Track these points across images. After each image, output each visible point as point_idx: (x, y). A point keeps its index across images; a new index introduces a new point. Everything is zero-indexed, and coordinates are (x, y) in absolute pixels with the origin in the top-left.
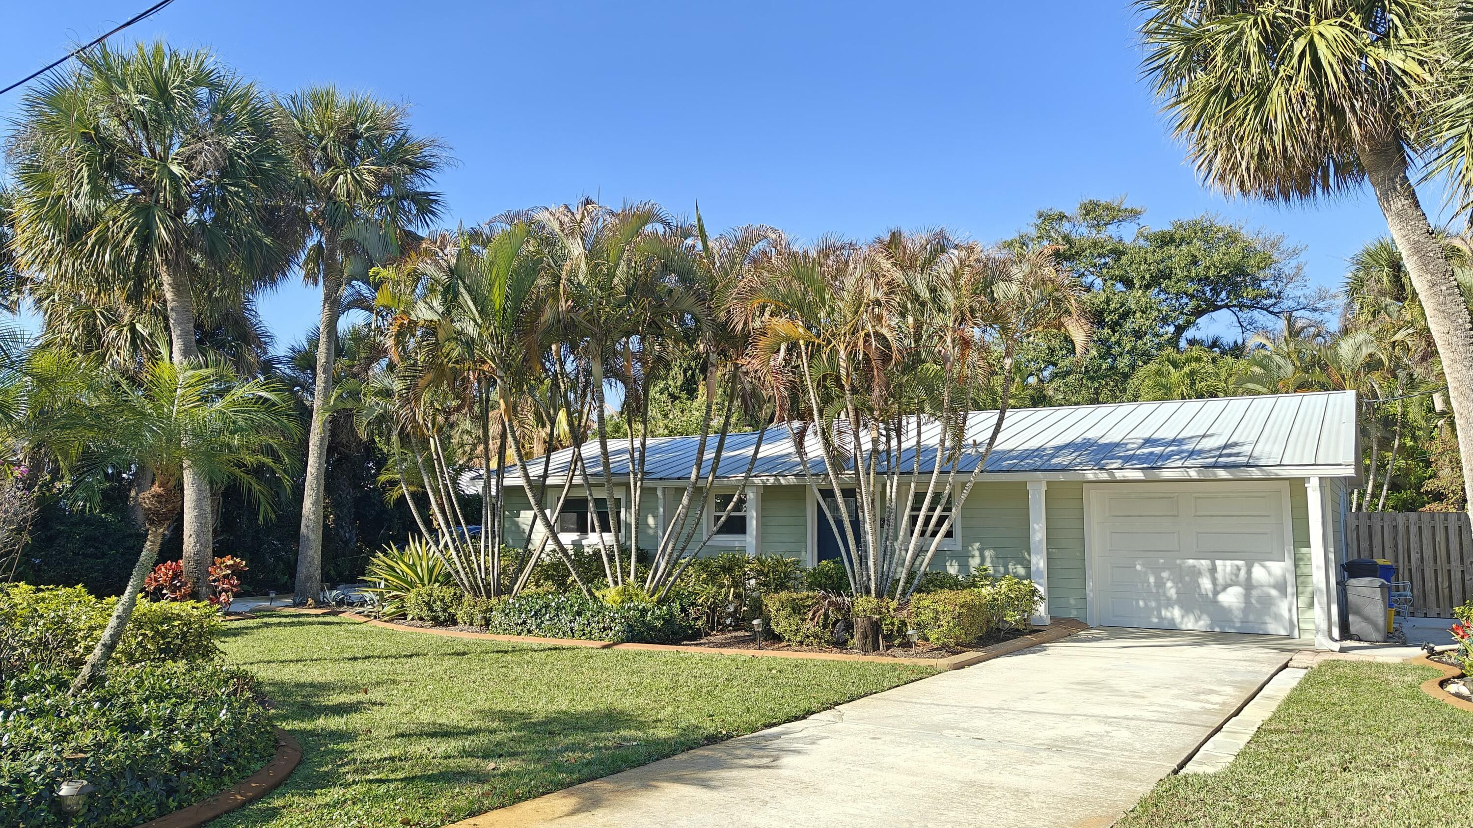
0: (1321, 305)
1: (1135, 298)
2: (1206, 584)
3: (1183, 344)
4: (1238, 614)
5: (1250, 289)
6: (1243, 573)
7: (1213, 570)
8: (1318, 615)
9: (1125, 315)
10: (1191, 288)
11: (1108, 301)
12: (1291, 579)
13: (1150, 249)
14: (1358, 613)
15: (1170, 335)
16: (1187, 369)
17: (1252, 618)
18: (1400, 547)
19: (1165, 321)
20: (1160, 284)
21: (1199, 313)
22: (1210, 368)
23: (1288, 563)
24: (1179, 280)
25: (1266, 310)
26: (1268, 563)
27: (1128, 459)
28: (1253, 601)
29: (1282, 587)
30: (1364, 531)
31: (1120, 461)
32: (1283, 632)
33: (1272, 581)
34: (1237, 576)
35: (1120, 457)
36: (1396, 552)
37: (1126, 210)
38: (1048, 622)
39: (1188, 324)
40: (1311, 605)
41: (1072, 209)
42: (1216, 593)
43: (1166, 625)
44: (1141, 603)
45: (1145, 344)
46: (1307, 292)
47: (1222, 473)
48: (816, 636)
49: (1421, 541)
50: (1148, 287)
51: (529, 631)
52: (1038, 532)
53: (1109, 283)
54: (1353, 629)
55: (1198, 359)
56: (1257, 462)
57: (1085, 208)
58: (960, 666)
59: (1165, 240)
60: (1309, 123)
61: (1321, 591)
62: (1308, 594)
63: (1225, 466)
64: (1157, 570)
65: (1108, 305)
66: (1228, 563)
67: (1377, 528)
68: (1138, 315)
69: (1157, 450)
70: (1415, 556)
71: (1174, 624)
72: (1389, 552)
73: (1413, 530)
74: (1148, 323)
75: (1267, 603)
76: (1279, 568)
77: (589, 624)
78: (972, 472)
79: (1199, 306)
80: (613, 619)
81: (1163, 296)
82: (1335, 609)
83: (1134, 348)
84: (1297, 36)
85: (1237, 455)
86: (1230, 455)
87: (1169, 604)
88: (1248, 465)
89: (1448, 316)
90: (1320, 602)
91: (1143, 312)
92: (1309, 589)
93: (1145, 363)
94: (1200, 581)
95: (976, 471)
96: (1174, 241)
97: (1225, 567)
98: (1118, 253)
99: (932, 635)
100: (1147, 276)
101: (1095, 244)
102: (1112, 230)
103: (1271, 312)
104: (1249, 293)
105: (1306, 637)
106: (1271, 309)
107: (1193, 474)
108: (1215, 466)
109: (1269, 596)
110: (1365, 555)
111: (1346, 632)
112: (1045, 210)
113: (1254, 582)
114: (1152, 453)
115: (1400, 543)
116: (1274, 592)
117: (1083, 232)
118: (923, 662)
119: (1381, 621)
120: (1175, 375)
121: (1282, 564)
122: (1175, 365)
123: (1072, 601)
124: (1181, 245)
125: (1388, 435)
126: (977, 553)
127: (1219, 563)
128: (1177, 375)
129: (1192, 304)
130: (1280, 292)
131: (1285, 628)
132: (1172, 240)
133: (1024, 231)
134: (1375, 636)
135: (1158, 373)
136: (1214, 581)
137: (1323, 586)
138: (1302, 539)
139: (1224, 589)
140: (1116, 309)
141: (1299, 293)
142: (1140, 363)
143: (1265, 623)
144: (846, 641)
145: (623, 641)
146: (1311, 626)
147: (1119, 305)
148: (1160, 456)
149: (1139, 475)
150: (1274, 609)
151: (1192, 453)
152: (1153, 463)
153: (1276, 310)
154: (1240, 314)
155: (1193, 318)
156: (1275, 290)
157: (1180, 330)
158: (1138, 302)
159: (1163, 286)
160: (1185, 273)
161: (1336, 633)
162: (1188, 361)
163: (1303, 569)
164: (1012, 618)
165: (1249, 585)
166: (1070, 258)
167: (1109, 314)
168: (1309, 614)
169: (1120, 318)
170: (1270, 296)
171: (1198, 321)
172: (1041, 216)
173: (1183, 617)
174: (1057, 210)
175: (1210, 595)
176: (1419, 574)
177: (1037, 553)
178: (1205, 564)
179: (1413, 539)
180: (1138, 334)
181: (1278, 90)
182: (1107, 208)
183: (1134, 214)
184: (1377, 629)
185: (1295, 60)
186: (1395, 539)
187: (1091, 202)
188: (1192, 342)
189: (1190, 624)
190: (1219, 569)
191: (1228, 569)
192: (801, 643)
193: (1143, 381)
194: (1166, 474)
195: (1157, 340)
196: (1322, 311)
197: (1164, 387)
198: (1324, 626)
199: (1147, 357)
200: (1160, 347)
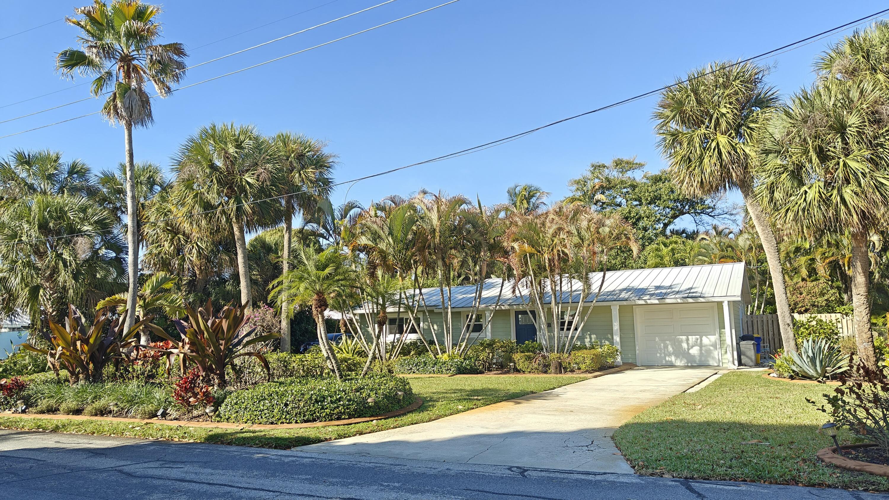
0: (734, 212)
1: (643, 210)
2: (685, 345)
3: (668, 232)
4: (698, 358)
5: (699, 205)
6: (699, 340)
7: (688, 340)
8: (729, 356)
9: (638, 220)
10: (671, 204)
11: (630, 212)
12: (718, 342)
13: (650, 184)
14: (744, 355)
15: (661, 229)
16: (670, 248)
17: (703, 359)
18: (765, 329)
19: (659, 220)
20: (655, 203)
21: (675, 217)
22: (681, 247)
23: (717, 336)
24: (665, 201)
25: (708, 214)
26: (709, 337)
27: (652, 295)
28: (703, 352)
29: (714, 346)
30: (750, 323)
31: (649, 296)
32: (716, 364)
33: (711, 343)
34: (697, 342)
35: (648, 294)
36: (763, 332)
37: (636, 164)
38: (622, 364)
39: (670, 223)
40: (726, 352)
41: (609, 162)
42: (689, 349)
43: (669, 364)
44: (658, 355)
45: (649, 234)
46: (728, 205)
47: (690, 300)
48: (536, 369)
49: (773, 326)
50: (650, 203)
51: (414, 372)
52: (616, 326)
53: (629, 202)
54: (743, 362)
55: (676, 243)
56: (704, 295)
57: (616, 163)
58: (596, 377)
59: (657, 180)
60: (718, 172)
61: (729, 345)
62: (725, 348)
63: (692, 297)
64: (663, 341)
65: (630, 214)
66: (694, 337)
67: (755, 322)
68: (645, 219)
69: (664, 291)
70: (771, 333)
71: (672, 363)
72: (760, 332)
73: (770, 322)
74: (650, 223)
75: (709, 352)
76: (713, 338)
77: (441, 368)
78: (592, 302)
79: (675, 213)
80: (452, 366)
81: (657, 208)
82: (735, 353)
83: (644, 236)
84: (713, 141)
85: (696, 292)
86: (693, 293)
87: (670, 355)
88: (700, 297)
89: (769, 242)
90: (729, 350)
91: (648, 218)
92: (725, 346)
93: (650, 244)
94: (682, 344)
95: (594, 301)
96: (662, 180)
97: (692, 339)
98: (634, 187)
99: (583, 366)
100: (649, 199)
101: (622, 182)
102: (629, 174)
103: (710, 216)
104: (699, 208)
105: (725, 365)
106: (710, 214)
107: (679, 301)
108: (688, 297)
109: (710, 350)
110: (750, 333)
111: (740, 364)
112: (595, 163)
113: (703, 344)
114: (661, 292)
115: (765, 328)
116: (712, 348)
117: (614, 174)
118: (582, 375)
119: (753, 358)
120: (665, 250)
121: (715, 336)
122: (665, 245)
123: (630, 355)
124: (665, 182)
125: (764, 279)
126: (588, 336)
127: (690, 337)
128: (666, 251)
129: (672, 212)
130: (714, 205)
131: (717, 363)
132: (661, 179)
133: (584, 174)
134: (751, 364)
135: (658, 250)
136: (688, 344)
137: (730, 344)
138: (722, 326)
139: (692, 347)
140: (634, 217)
141: (723, 206)
142: (647, 244)
143: (708, 361)
144: (547, 371)
145: (457, 374)
146: (727, 361)
147: (635, 214)
148: (666, 294)
149: (657, 302)
150: (712, 355)
151: (678, 292)
152: (662, 296)
153: (713, 215)
154: (695, 217)
155: (672, 220)
156: (712, 205)
157: (666, 225)
158: (645, 212)
159: (657, 204)
160: (668, 197)
161: (736, 363)
162: (671, 243)
163: (723, 338)
164: (610, 360)
165: (701, 346)
166: (609, 189)
167: (631, 219)
168: (725, 356)
169: (636, 221)
170: (709, 208)
171: (675, 221)
172: (593, 166)
173: (676, 360)
174: (601, 163)
175: (687, 350)
176: (773, 341)
177: (616, 335)
178: (684, 338)
179: (770, 326)
180: (645, 229)
181: (706, 160)
182: (627, 163)
183: (640, 166)
184: (752, 361)
185: (712, 150)
186: (763, 326)
187: (619, 160)
188: (672, 232)
189: (678, 363)
190: (690, 339)
191: (694, 340)
192: (530, 372)
193: (649, 254)
194: (668, 301)
195: (654, 232)
196: (735, 215)
197: (660, 256)
198: (731, 359)
199: (651, 241)
200: (656, 235)
